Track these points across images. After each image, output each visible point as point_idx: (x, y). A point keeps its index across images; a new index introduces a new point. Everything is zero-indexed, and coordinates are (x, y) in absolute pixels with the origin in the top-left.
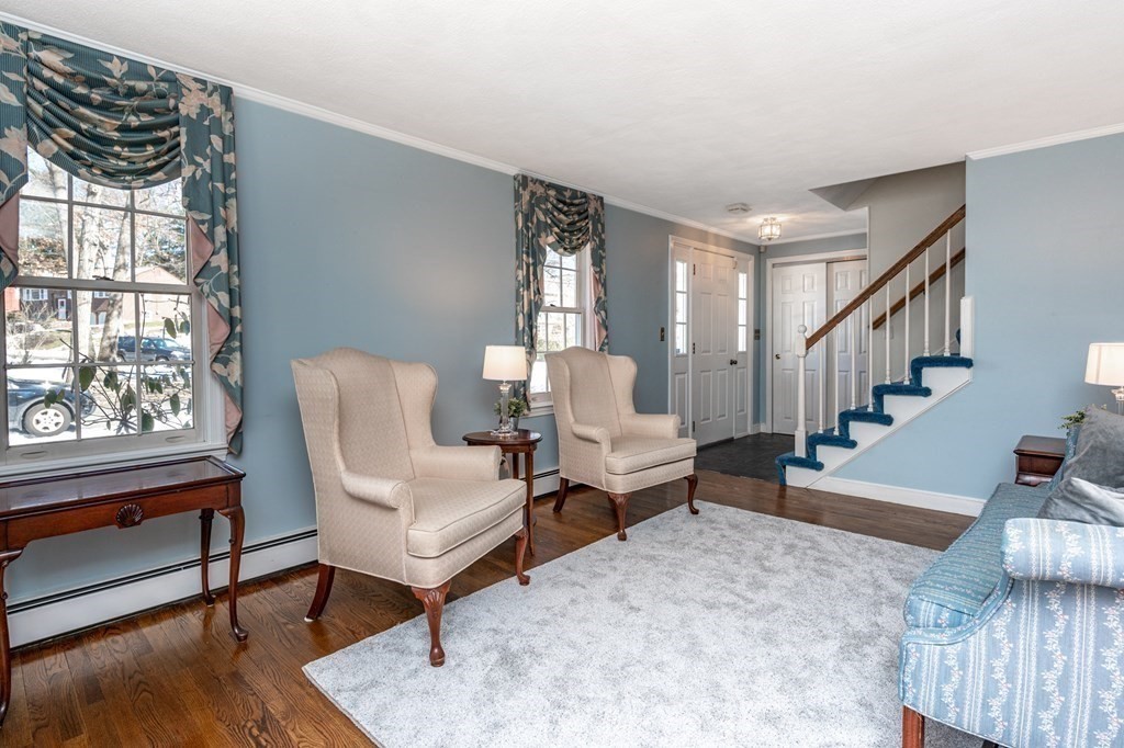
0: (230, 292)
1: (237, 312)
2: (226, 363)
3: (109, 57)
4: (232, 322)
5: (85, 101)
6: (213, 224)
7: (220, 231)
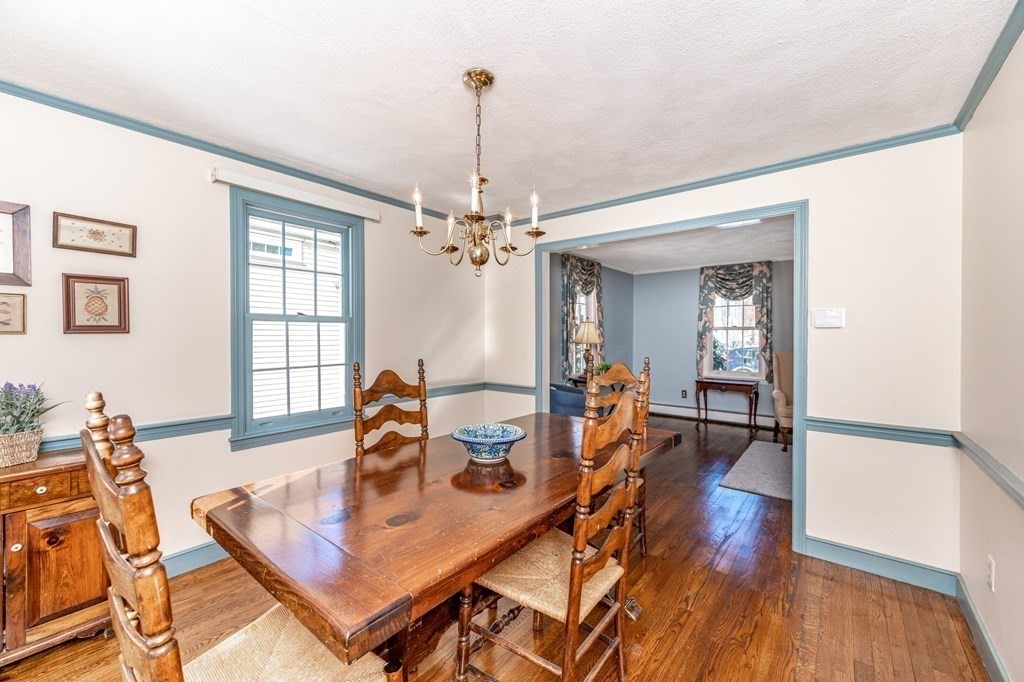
0: (767, 329)
1: (769, 335)
2: (765, 352)
3: (734, 265)
4: (767, 339)
5: (728, 280)
6: (762, 307)
7: (765, 310)
